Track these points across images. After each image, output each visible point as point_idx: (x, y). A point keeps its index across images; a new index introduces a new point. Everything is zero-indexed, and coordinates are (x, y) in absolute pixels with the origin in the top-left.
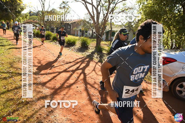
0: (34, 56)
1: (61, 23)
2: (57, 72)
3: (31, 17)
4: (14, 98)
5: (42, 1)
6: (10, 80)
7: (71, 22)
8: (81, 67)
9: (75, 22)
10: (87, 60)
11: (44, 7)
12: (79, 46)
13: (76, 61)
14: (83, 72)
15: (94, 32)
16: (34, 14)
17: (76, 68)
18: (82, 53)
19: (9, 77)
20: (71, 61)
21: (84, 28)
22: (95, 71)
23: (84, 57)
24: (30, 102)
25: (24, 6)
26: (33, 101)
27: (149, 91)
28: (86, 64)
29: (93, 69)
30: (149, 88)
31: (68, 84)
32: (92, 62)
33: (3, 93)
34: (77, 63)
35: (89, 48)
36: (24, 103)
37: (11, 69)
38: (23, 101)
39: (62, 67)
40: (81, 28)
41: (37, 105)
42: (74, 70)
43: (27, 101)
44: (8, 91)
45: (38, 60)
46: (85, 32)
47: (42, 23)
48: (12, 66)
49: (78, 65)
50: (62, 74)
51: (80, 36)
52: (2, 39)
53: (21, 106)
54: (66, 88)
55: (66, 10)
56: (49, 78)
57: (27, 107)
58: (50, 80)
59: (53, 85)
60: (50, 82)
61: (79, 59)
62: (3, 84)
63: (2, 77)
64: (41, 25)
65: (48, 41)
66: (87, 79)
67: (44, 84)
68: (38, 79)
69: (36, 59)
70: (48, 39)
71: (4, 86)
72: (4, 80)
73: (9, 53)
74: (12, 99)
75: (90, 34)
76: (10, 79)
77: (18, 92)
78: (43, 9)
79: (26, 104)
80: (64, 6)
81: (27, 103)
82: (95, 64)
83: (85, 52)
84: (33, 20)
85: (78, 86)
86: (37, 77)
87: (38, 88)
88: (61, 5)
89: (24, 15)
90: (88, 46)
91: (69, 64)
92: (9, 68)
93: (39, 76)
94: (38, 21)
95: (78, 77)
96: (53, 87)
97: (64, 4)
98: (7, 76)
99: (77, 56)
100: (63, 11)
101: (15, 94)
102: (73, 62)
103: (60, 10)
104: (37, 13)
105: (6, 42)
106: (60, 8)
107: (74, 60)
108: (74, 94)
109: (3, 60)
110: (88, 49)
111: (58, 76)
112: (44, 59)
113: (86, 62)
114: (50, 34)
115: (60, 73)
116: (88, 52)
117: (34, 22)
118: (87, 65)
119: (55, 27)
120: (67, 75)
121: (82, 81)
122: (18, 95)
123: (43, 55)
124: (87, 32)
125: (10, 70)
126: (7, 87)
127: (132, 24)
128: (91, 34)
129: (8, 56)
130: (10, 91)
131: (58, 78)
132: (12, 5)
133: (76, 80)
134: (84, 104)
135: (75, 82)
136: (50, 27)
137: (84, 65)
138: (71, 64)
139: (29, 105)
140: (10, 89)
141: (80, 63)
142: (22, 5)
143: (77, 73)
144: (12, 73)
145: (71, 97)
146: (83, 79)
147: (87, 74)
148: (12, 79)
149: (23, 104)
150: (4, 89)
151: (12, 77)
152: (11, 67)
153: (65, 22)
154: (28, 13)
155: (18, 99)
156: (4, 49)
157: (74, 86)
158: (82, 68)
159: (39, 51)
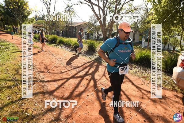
0: (41, 61)
1: (66, 26)
2: (65, 78)
3: (37, 21)
4: (19, 110)
5: (47, 5)
6: (15, 90)
7: (76, 25)
8: (90, 72)
9: (80, 25)
10: (96, 64)
11: (49, 11)
12: (86, 49)
13: (84, 66)
14: (93, 78)
15: (99, 34)
16: (39, 18)
17: (85, 73)
18: (90, 57)
19: (14, 86)
20: (79, 66)
21: (89, 31)
22: (105, 77)
23: (92, 61)
24: (37, 115)
25: (30, 10)
26: (40, 115)
27: (168, 98)
28: (94, 69)
29: (103, 74)
30: (167, 95)
31: (77, 93)
32: (101, 66)
33: (7, 105)
34: (86, 68)
35: (96, 51)
36: (30, 117)
37: (16, 76)
38: (29, 115)
39: (69, 73)
40: (86, 30)
41: (44, 120)
42: (82, 76)
43: (33, 114)
44: (13, 102)
45: (45, 65)
46: (90, 34)
47: (48, 27)
48: (17, 72)
49: (86, 70)
50: (70, 81)
51: (86, 39)
52: (8, 44)
53: (26, 121)
54: (75, 97)
55: (70, 14)
56: (57, 86)
57: (33, 122)
58: (58, 88)
59: (61, 94)
60: (57, 91)
61: (87, 63)
62: (7, 94)
63: (6, 86)
64: (46, 29)
65: (54, 45)
66: (98, 86)
67: (51, 93)
68: (45, 86)
69: (42, 64)
70: (54, 43)
71: (8, 96)
72: (9, 90)
73: (15, 59)
74: (16, 113)
75: (95, 36)
76: (15, 88)
77: (23, 103)
78: (48, 13)
79: (32, 119)
80: (69, 9)
81: (33, 117)
82: (105, 68)
83: (92, 55)
84: (39, 25)
85: (88, 95)
86: (44, 84)
87: (45, 98)
88: (66, 8)
89: (30, 20)
90: (95, 49)
91: (77, 69)
92: (15, 75)
93: (46, 83)
94: (44, 25)
95: (88, 84)
96: (61, 96)
97: (69, 8)
98: (12, 85)
99: (84, 60)
100: (67, 14)
101: (20, 106)
102: (81, 66)
103: (65, 13)
104: (43, 17)
105: (13, 47)
106: (65, 11)
107: (83, 64)
108: (85, 104)
109: (8, 66)
110: (95, 53)
111: (66, 83)
112: (50, 64)
113: (95, 67)
114: (56, 38)
115: (68, 79)
116: (96, 56)
117: (40, 26)
118: (97, 70)
119: (61, 31)
120: (76, 81)
121: (93, 88)
122: (23, 107)
123: (50, 60)
124: (92, 34)
125: (15, 78)
126: (11, 97)
127: (138, 25)
128: (97, 37)
129: (14, 62)
130: (14, 102)
131: (66, 85)
132: (19, 11)
133: (86, 88)
134: (97, 117)
135: (85, 89)
136: (56, 31)
137: (92, 70)
138: (79, 69)
139: (35, 120)
140: (14, 100)
141: (89, 67)
142: (28, 10)
143: (87, 79)
144: (17, 80)
145: (82, 109)
146: (93, 86)
147: (97, 80)
148: (16, 88)
149: (28, 119)
150: (8, 100)
151: (17, 85)
152: (16, 74)
153: (71, 26)
154: (33, 17)
155: (23, 112)
156: (11, 55)
157: (84, 95)
158: (92, 73)
159: (45, 56)
